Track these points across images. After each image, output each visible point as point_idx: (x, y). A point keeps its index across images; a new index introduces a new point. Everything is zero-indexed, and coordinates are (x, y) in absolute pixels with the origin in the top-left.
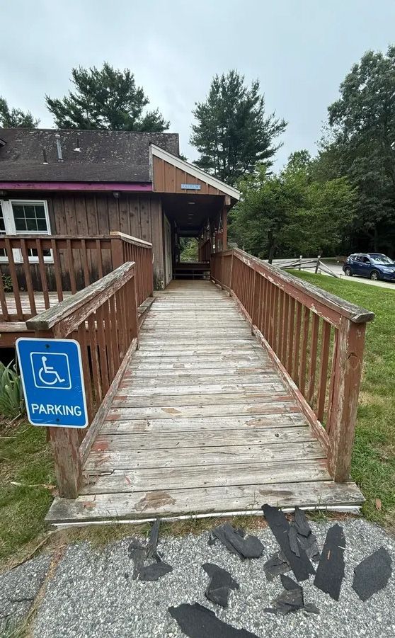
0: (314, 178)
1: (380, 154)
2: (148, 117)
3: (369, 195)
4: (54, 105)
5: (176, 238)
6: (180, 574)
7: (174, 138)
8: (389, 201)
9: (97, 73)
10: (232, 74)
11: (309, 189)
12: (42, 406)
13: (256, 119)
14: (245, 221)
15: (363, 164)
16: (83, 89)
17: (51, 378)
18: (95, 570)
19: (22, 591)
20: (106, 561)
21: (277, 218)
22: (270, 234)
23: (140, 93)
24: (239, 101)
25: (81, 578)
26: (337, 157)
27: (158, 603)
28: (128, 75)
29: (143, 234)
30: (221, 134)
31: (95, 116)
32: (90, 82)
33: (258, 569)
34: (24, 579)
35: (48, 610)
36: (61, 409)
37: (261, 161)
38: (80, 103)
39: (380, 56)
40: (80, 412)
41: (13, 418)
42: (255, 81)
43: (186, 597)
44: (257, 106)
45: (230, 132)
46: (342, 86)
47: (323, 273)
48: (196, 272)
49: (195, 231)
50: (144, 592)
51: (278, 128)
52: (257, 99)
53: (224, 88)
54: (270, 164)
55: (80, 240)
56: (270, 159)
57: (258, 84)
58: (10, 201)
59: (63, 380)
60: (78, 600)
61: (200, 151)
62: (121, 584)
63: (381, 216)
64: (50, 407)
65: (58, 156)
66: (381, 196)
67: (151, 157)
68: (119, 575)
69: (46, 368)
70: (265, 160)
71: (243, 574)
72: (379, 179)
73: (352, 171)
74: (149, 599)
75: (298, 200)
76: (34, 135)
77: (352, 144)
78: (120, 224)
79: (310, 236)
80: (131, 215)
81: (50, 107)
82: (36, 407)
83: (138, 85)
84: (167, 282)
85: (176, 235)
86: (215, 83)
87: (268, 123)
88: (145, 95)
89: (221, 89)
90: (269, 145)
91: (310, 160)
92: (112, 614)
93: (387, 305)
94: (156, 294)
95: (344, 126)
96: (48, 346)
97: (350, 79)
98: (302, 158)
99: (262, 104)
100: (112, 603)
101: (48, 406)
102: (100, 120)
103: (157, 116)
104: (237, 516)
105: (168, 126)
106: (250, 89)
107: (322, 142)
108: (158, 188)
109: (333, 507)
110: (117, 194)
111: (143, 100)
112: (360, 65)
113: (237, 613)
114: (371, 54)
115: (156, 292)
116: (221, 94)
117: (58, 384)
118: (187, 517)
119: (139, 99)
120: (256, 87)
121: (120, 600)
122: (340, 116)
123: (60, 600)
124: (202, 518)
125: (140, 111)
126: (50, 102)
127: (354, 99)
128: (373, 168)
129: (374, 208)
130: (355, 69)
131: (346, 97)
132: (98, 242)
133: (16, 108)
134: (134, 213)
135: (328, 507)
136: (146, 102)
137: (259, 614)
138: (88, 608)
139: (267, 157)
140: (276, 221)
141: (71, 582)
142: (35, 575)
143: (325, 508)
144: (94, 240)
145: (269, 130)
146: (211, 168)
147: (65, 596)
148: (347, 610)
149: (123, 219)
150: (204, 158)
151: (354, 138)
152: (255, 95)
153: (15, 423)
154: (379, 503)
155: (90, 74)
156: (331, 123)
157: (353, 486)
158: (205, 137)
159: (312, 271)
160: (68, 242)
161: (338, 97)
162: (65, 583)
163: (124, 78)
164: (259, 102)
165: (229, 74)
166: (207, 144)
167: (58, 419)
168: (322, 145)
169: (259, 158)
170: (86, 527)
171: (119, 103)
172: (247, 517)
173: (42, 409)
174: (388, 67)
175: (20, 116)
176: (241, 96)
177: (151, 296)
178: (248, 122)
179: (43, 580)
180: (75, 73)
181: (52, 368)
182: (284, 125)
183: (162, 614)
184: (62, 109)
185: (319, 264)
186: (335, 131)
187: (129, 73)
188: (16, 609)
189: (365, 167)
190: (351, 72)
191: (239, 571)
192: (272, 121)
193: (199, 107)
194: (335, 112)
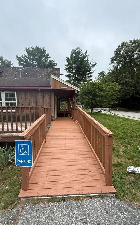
0: (107, 81)
1: (129, 73)
2: (50, 62)
3: (126, 87)
4: (19, 58)
5: (59, 102)
6: (59, 213)
7: (58, 70)
8: (134, 89)
9: (34, 49)
10: (78, 48)
11: (104, 85)
12: (20, 160)
13: (86, 62)
14: (82, 97)
15: (123, 77)
16: (28, 53)
17: (24, 152)
18: (33, 212)
19: (13, 217)
20: (37, 209)
21: (94, 96)
22: (91, 101)
23: (48, 55)
24: (80, 57)
25: (30, 214)
26: (115, 74)
27: (52, 221)
28: (43, 49)
29: (48, 102)
30: (75, 67)
31: (32, 62)
32: (31, 51)
33: (82, 212)
34: (13, 213)
35: (20, 222)
36: (25, 161)
37: (88, 75)
38: (27, 58)
39: (127, 43)
40: (31, 162)
41: (4, 166)
42: (86, 51)
43: (61, 219)
44: (86, 58)
45: (78, 66)
46: (115, 52)
47: (111, 114)
48: (66, 114)
49: (66, 99)
50: (48, 218)
51: (94, 65)
52: (86, 56)
53: (75, 53)
54: (91, 76)
55: (29, 108)
56: (91, 75)
57: (87, 52)
58: (4, 92)
59: (27, 152)
60: (29, 220)
61: (67, 72)
62: (41, 216)
63: (131, 93)
64: (22, 161)
65: (20, 76)
66: (131, 87)
67: (51, 79)
68: (41, 213)
69: (22, 149)
70: (90, 75)
71: (78, 213)
72: (129, 81)
73: (120, 79)
74: (49, 220)
75: (101, 90)
76: (12, 69)
77: (120, 70)
78: (40, 99)
79: (106, 101)
80: (44, 96)
81: (17, 59)
82: (18, 160)
83: (47, 52)
84: (55, 118)
85: (59, 101)
86: (72, 51)
87: (90, 63)
88: (49, 55)
89: (74, 53)
90: (91, 70)
91: (106, 75)
92: (39, 223)
93: (133, 126)
94: (52, 123)
95: (116, 64)
96: (24, 143)
97: (117, 50)
98: (103, 74)
99: (88, 58)
100: (39, 221)
101: (22, 160)
102: (34, 63)
103: (53, 61)
104: (77, 197)
105: (56, 64)
106: (84, 53)
107: (109, 69)
108: (53, 88)
109: (106, 194)
110: (40, 90)
111: (48, 57)
112: (120, 45)
113: (75, 224)
114: (124, 42)
115: (51, 122)
116: (74, 55)
117: (25, 154)
118: (61, 197)
119: (47, 56)
120: (86, 52)
121: (41, 220)
122: (115, 61)
123: (23, 220)
124: (66, 197)
125: (47, 60)
126: (17, 57)
127: (119, 56)
128: (127, 78)
129: (129, 91)
130: (119, 47)
131: (116, 55)
132: (34, 108)
133: (6, 59)
134: (45, 96)
135: (105, 194)
136: (49, 57)
137: (82, 224)
138: (32, 222)
139: (90, 74)
140: (94, 97)
141: (27, 215)
142: (16, 213)
143: (104, 194)
144: (33, 108)
145: (91, 66)
146: (71, 78)
147: (25, 219)
148: (108, 223)
149: (41, 98)
150: (69, 74)
151: (120, 68)
152: (86, 55)
153: (4, 168)
154: (122, 194)
155: (31, 49)
156: (112, 63)
157: (113, 187)
158: (69, 68)
159: (108, 113)
160: (25, 108)
161: (114, 55)
162: (25, 215)
163: (42, 50)
164: (87, 57)
165: (77, 48)
166: (70, 70)
167: (24, 164)
168: (109, 70)
169: (87, 75)
170: (30, 199)
171: (40, 58)
172: (79, 197)
173: (20, 161)
174: (130, 47)
175: (7, 62)
176: (81, 55)
177: (50, 124)
178: (83, 63)
179: (18, 214)
180: (26, 49)
181: (24, 149)
182: (96, 64)
183: (53, 224)
184: (21, 59)
185: (110, 111)
186: (113, 66)
187: (44, 49)
188: (11, 222)
189: (124, 78)
190: (118, 48)
191: (76, 212)
192: (92, 63)
193: (67, 59)
194: (113, 60)
